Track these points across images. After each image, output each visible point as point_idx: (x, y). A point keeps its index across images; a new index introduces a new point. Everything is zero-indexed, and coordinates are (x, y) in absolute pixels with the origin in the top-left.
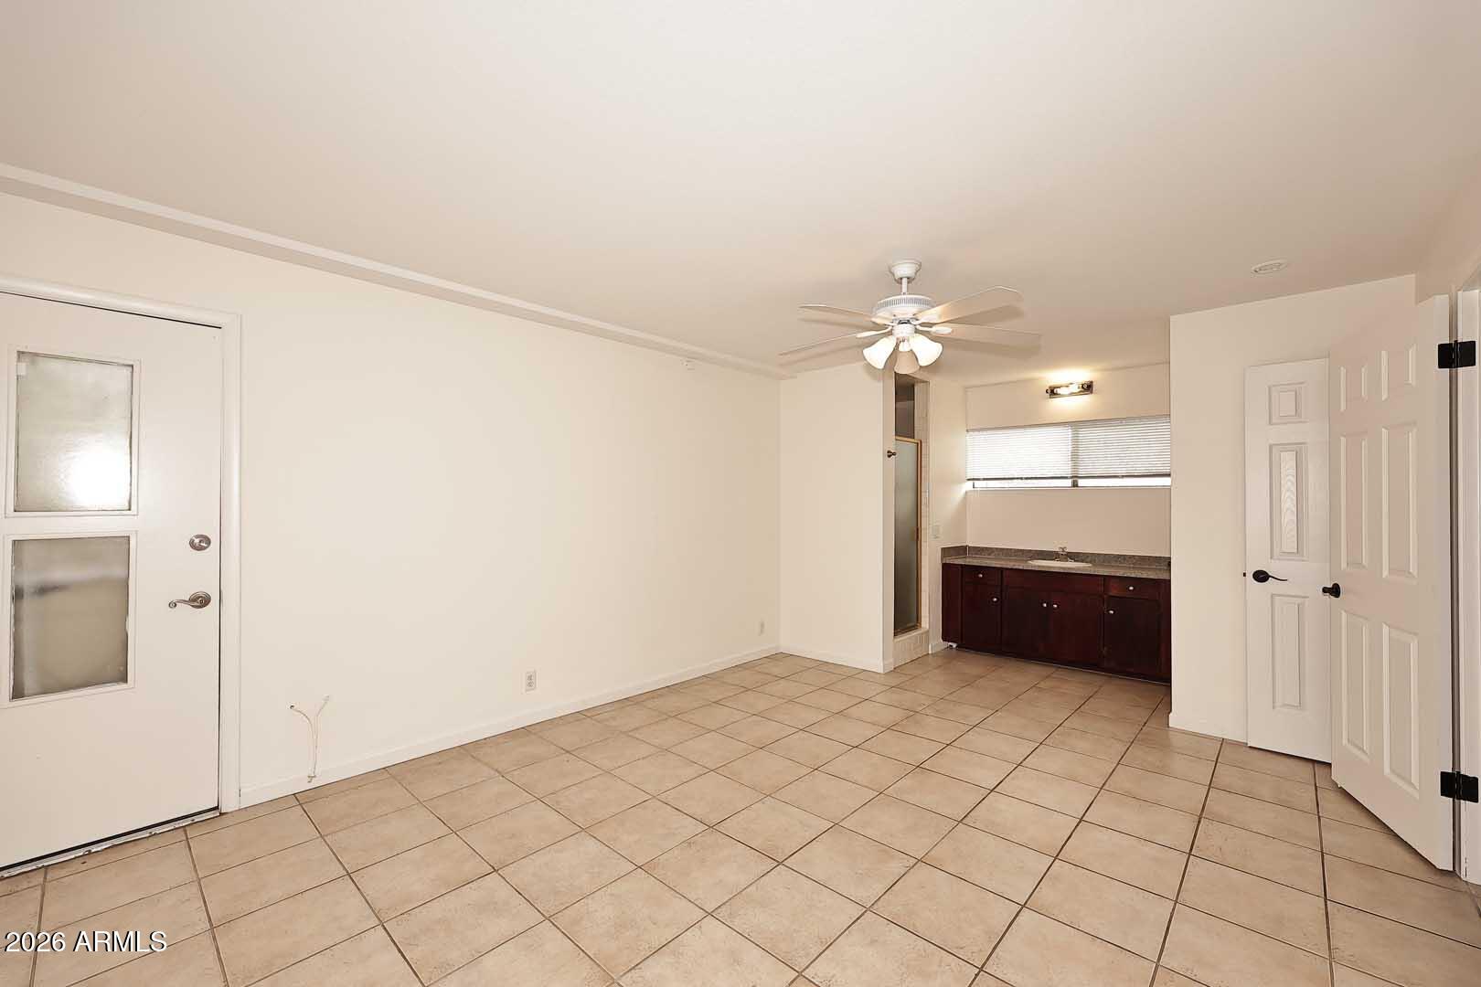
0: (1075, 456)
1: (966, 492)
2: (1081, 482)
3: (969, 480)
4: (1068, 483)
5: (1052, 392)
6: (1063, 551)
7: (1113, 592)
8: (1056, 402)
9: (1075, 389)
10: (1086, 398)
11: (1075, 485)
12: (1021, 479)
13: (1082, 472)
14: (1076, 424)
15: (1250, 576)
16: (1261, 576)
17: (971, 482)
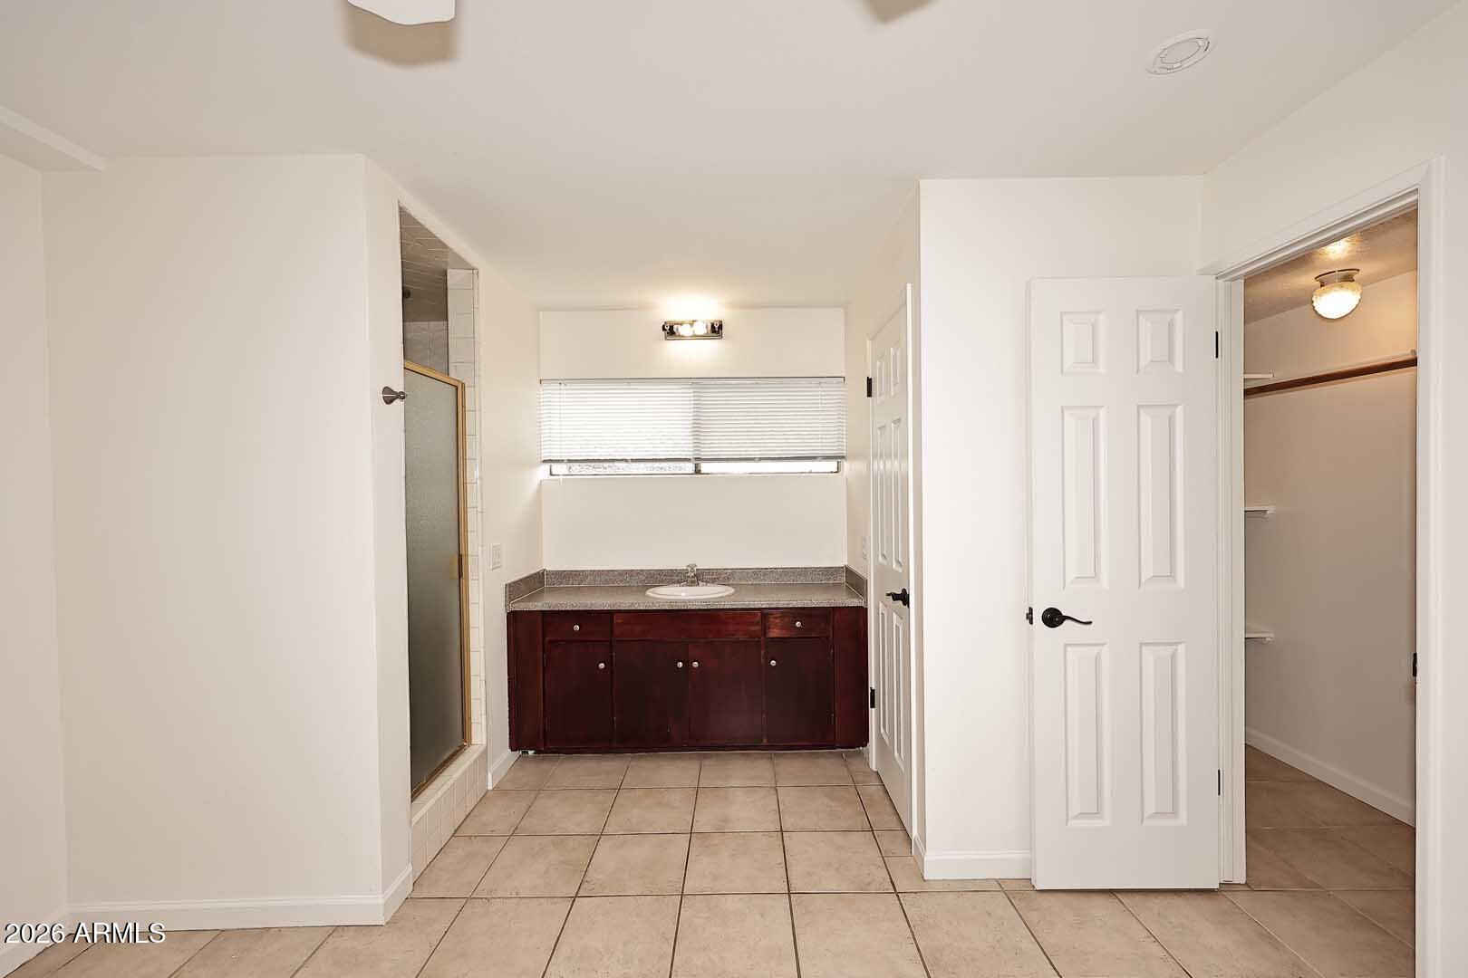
0: (697, 430)
1: (541, 481)
2: (705, 467)
3: (544, 461)
4: (690, 467)
5: (670, 331)
6: (692, 570)
7: (775, 633)
8: (673, 345)
9: (701, 329)
10: (713, 345)
11: (698, 471)
12: (626, 461)
13: (705, 454)
14: (697, 382)
15: (1037, 617)
16: (1053, 618)
17: (547, 466)
